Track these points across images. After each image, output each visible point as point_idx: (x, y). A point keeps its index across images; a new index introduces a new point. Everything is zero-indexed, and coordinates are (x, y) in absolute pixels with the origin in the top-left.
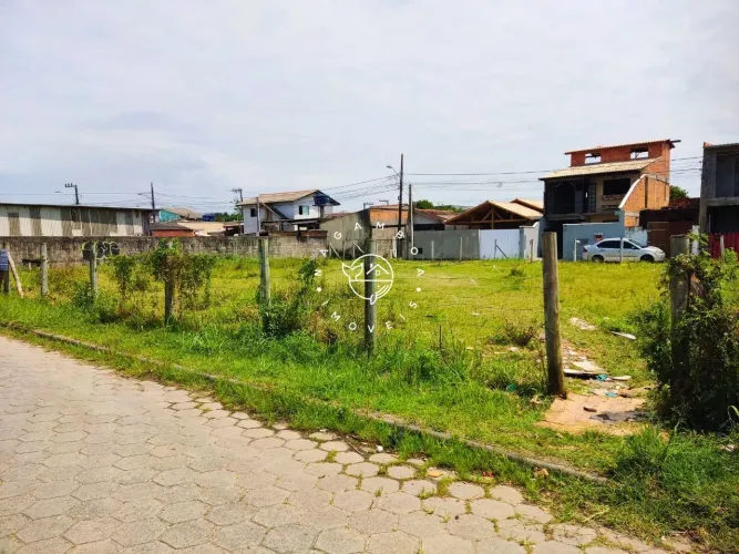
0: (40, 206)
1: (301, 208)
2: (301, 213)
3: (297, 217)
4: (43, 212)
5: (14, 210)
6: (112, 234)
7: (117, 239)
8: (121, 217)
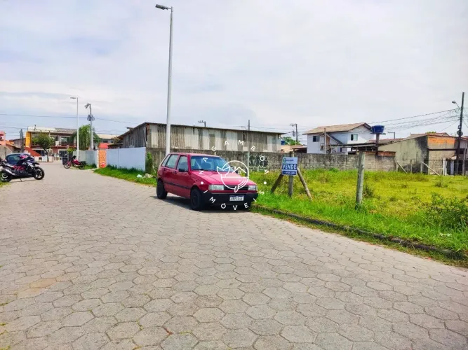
0: (226, 130)
1: (352, 136)
2: (352, 139)
3: (350, 142)
4: (228, 134)
5: (212, 132)
6: (265, 151)
7: (267, 154)
8: (270, 138)
